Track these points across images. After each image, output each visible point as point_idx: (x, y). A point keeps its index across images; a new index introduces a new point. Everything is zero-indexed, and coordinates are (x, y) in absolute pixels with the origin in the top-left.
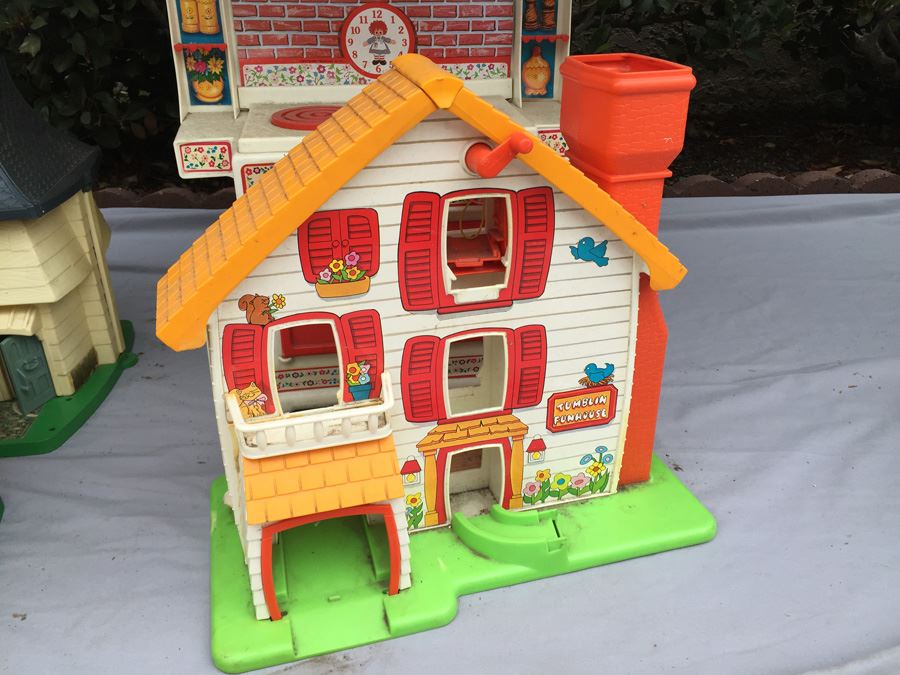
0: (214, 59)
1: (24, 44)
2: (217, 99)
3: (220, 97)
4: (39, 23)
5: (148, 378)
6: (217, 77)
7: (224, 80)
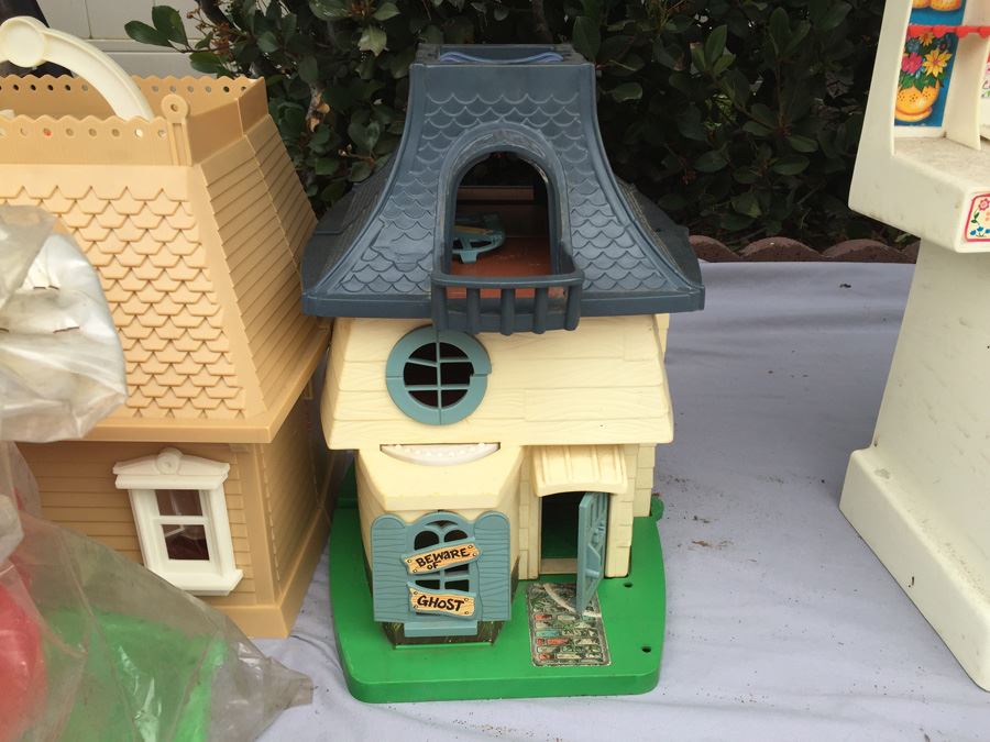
0: (937, 51)
1: (364, 39)
2: (921, 117)
3: (927, 114)
4: (389, 12)
5: (704, 544)
6: (932, 80)
7: (942, 85)
